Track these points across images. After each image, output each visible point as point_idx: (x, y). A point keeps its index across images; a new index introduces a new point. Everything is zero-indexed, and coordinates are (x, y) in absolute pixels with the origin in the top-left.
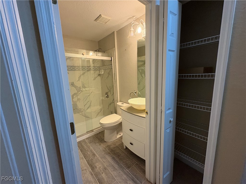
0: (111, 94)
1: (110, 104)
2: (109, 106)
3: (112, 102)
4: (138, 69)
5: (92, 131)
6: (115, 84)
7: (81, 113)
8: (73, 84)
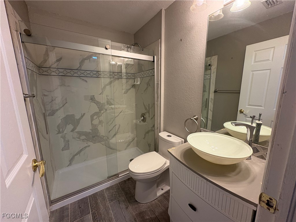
0: (149, 117)
1: (148, 132)
2: (145, 135)
3: (151, 129)
4: (205, 78)
5: (117, 175)
6: (157, 101)
7: (103, 143)
8: (92, 99)
